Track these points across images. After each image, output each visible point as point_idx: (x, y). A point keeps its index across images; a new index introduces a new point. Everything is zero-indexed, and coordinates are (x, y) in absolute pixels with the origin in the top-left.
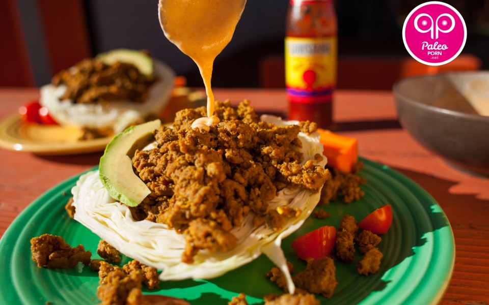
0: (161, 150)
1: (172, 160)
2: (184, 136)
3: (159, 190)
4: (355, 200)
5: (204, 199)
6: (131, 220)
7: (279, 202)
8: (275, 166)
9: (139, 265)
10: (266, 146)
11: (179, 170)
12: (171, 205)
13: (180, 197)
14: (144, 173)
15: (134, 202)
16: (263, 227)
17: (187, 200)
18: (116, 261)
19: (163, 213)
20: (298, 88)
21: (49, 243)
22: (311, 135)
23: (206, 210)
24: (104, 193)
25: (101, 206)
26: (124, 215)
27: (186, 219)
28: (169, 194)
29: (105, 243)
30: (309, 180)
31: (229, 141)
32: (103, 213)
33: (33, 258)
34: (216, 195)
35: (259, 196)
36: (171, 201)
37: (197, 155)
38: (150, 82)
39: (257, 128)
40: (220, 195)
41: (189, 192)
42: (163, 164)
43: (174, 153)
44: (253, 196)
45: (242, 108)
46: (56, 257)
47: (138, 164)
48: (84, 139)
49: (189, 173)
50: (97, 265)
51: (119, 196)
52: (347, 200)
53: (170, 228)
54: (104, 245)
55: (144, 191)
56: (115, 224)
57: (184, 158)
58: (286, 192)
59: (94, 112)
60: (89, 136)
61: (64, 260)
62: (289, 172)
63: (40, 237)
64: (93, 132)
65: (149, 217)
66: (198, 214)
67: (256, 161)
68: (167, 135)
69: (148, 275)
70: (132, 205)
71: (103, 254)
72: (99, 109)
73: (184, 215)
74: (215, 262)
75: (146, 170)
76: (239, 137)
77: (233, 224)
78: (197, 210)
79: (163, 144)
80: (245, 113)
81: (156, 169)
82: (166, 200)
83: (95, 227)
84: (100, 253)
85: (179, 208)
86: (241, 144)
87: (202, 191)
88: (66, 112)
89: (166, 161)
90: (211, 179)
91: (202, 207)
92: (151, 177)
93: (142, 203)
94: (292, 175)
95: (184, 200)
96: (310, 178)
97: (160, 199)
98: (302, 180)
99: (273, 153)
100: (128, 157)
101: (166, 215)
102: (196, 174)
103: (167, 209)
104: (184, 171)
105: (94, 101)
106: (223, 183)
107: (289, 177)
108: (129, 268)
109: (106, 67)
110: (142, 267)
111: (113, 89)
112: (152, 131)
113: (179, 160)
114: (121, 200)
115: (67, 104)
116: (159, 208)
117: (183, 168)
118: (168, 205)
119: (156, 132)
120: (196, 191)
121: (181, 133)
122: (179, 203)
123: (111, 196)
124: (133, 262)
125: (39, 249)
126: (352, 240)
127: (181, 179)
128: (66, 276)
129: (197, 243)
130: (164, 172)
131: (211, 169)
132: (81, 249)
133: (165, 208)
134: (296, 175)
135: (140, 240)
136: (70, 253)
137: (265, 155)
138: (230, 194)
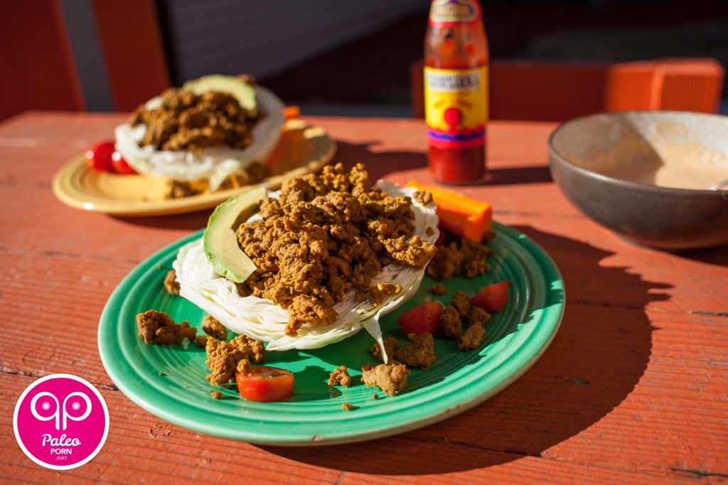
0: (267, 224)
1: (277, 237)
2: (290, 211)
3: (265, 266)
4: (480, 274)
5: (307, 276)
6: (237, 296)
7: (382, 278)
8: (381, 241)
9: (245, 339)
10: (373, 221)
11: (284, 248)
12: (276, 281)
13: (284, 274)
14: (250, 248)
15: (240, 278)
16: (364, 302)
17: (291, 277)
18: (222, 337)
19: (269, 289)
20: (439, 130)
21: (155, 319)
22: (427, 205)
23: (308, 286)
24: (208, 268)
25: (206, 282)
26: (231, 291)
27: (290, 295)
28: (275, 270)
29: (211, 318)
30: (412, 257)
31: (335, 215)
32: (210, 289)
33: (139, 334)
34: (320, 271)
35: (362, 272)
36: (276, 277)
37: (301, 233)
38: (253, 120)
39: (367, 199)
40: (323, 272)
41: (293, 269)
42: (269, 240)
43: (279, 230)
44: (356, 272)
45: (354, 173)
46: (163, 333)
47: (244, 239)
48: (172, 196)
49: (293, 251)
50: (203, 340)
51: (226, 272)
52: (470, 274)
53: (276, 303)
54: (209, 321)
55: (250, 268)
56: (222, 300)
57: (288, 236)
58: (391, 269)
59: (184, 161)
60: (179, 192)
61: (171, 335)
62: (393, 249)
63: (146, 313)
64: (184, 188)
65: (255, 293)
66: (300, 291)
67: (361, 236)
68: (273, 209)
69: (255, 349)
70: (238, 282)
71: (208, 331)
72: (190, 157)
73: (288, 291)
74: (316, 334)
75: (251, 245)
76: (346, 211)
77: (336, 301)
78: (300, 287)
79: (268, 217)
80: (357, 181)
81: (262, 245)
82: (272, 276)
83: (202, 303)
84: (205, 329)
85: (284, 284)
86: (347, 218)
87: (305, 268)
88: (147, 161)
89: (272, 238)
90: (314, 257)
91: (305, 283)
92: (257, 253)
93: (248, 278)
94: (396, 251)
95: (289, 276)
96: (413, 254)
97: (266, 275)
98: (406, 257)
99: (380, 229)
100: (232, 231)
101: (271, 291)
102: (300, 252)
103: (273, 285)
104: (289, 249)
105: (184, 147)
106: (326, 260)
107: (394, 253)
108: (235, 343)
109: (196, 100)
110: (249, 341)
111: (207, 132)
112: (257, 201)
113: (284, 237)
114: (227, 276)
115: (149, 149)
116: (265, 283)
117: (287, 245)
118: (274, 281)
119: (261, 202)
120: (300, 269)
121: (286, 208)
122: (283, 280)
123: (217, 271)
124: (240, 337)
125: (146, 325)
126: (458, 317)
127: (285, 256)
128: (174, 351)
129: (299, 317)
130: (270, 249)
131: (315, 247)
132: (187, 325)
133: (271, 284)
134: (399, 251)
135: (247, 315)
136: (176, 329)
137: (372, 230)
138: (333, 271)
